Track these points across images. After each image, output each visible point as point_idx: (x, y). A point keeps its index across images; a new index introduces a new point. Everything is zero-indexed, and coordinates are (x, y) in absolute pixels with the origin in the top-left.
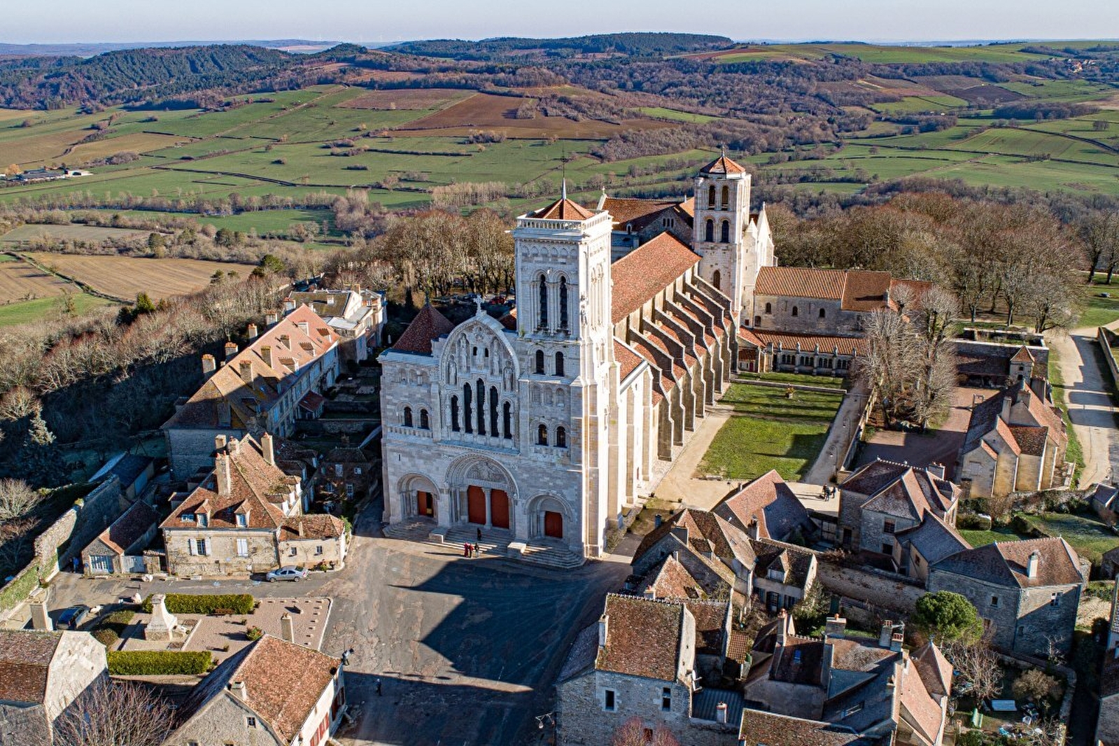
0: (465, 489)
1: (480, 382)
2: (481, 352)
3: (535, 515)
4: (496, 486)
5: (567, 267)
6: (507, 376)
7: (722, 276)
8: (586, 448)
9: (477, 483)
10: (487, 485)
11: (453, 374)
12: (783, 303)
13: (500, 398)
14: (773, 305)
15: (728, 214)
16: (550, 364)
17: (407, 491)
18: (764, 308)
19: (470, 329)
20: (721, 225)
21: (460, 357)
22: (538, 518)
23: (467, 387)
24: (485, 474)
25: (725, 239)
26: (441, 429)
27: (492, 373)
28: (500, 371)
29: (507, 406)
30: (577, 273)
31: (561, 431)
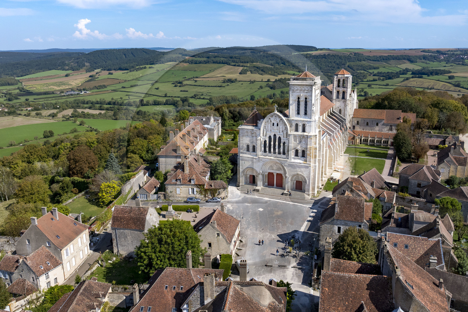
0: (267, 174)
1: (275, 135)
2: (275, 124)
3: (293, 182)
4: (278, 172)
5: (308, 94)
6: (285, 133)
7: (342, 111)
8: (312, 157)
9: (271, 171)
10: (275, 172)
11: (265, 132)
12: (363, 121)
13: (282, 141)
14: (360, 122)
15: (345, 89)
16: (300, 128)
17: (246, 175)
18: (356, 123)
19: (272, 116)
20: (342, 93)
21: (268, 127)
22: (293, 183)
23: (270, 137)
24: (275, 168)
25: (344, 98)
26: (260, 152)
27: (279, 132)
28: (282, 131)
29: (284, 143)
30: (311, 96)
31: (303, 152)
